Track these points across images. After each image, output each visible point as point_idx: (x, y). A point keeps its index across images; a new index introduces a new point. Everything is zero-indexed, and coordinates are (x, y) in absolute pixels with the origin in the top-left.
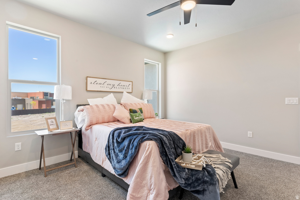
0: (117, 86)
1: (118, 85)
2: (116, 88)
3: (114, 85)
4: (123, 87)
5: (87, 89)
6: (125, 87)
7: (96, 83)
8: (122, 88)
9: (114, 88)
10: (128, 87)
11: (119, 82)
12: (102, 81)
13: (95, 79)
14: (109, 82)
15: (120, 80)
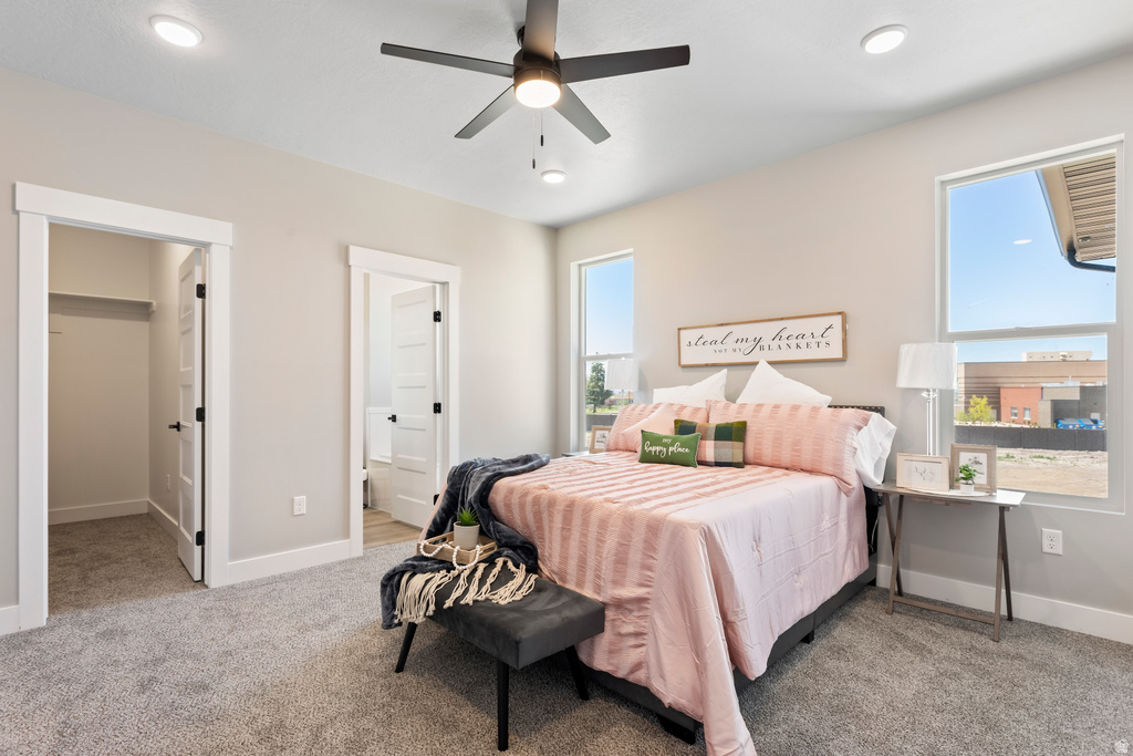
0: (771, 343)
1: (778, 336)
2: (766, 348)
3: (758, 341)
4: (800, 340)
5: (679, 363)
6: (810, 340)
7: (702, 341)
8: (793, 346)
9: (762, 348)
10: (820, 339)
11: (777, 326)
12: (720, 333)
13: (699, 332)
14: (740, 331)
15: (782, 319)
